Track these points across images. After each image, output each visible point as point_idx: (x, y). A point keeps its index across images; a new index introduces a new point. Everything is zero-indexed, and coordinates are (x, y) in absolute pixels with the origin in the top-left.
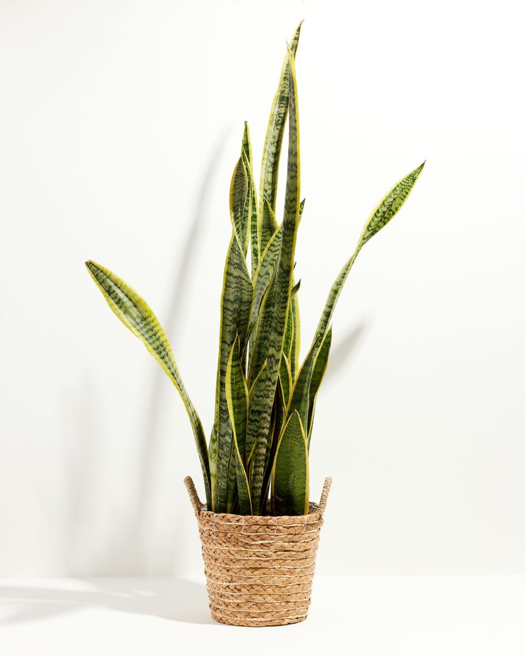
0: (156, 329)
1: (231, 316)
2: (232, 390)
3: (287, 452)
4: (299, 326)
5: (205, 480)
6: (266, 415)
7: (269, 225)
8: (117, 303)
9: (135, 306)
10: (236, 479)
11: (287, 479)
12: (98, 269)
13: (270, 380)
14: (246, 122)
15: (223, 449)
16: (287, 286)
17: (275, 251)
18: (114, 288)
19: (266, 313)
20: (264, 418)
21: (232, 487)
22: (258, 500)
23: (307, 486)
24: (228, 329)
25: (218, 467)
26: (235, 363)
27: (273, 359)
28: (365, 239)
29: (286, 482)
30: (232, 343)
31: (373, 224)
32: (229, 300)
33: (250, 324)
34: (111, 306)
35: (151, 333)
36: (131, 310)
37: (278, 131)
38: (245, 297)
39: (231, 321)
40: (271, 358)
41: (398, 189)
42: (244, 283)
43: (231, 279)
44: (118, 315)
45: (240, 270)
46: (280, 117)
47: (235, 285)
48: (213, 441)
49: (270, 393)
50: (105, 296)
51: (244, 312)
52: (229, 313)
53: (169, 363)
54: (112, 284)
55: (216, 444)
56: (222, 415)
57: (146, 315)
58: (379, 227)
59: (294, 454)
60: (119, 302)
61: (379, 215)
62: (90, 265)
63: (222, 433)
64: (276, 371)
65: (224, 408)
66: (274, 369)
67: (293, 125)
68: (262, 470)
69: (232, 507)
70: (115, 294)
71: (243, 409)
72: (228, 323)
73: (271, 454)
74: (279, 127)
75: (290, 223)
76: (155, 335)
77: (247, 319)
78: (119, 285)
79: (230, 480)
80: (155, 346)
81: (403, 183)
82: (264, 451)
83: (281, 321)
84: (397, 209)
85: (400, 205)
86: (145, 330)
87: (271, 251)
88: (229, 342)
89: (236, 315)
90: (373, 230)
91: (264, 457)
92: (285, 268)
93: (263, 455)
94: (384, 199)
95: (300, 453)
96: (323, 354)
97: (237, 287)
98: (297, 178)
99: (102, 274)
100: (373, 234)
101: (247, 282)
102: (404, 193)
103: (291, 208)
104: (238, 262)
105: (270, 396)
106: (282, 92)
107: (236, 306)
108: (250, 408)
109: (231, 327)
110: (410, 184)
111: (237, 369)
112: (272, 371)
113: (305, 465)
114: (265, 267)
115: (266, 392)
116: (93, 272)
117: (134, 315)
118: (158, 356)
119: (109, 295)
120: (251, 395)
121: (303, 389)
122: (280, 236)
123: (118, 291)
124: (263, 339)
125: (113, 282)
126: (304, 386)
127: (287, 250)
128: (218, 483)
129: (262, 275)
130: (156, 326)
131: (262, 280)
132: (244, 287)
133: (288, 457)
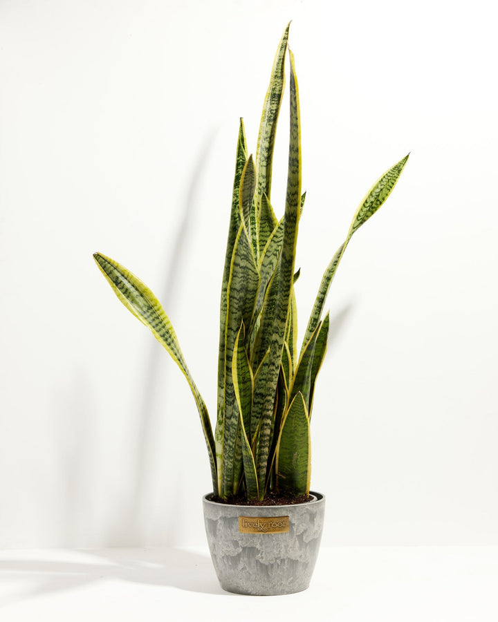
0: (162, 317)
1: (237, 304)
2: (238, 375)
3: (291, 432)
4: (296, 312)
5: (211, 460)
6: (270, 398)
7: (267, 216)
8: (124, 293)
9: (142, 295)
10: (242, 459)
11: (291, 458)
12: (106, 261)
13: (274, 364)
14: (241, 118)
15: (229, 431)
16: (290, 275)
17: (278, 242)
18: (121, 279)
19: (270, 300)
20: (268, 401)
21: (238, 467)
22: (263, 479)
23: (309, 464)
24: (234, 316)
25: (224, 448)
26: (241, 349)
27: (276, 344)
28: (355, 228)
29: (289, 461)
30: (238, 329)
31: (362, 214)
32: (235, 289)
33: (254, 311)
34: (118, 296)
35: (157, 321)
36: (137, 300)
37: (270, 127)
38: (251, 286)
39: (237, 309)
40: (274, 344)
41: (384, 180)
42: (250, 272)
43: (238, 269)
44: (126, 305)
45: (247, 260)
46: (272, 113)
47: (241, 275)
48: (220, 423)
49: (274, 377)
50: (113, 286)
51: (250, 300)
52: (236, 301)
53: (175, 349)
54: (119, 275)
55: (223, 425)
56: (228, 399)
57: (152, 303)
58: (367, 216)
59: (297, 434)
60: (126, 292)
61: (367, 205)
62: (97, 257)
63: (228, 415)
64: (280, 356)
65: (230, 392)
66: (278, 354)
67: (294, 123)
68: (266, 450)
69: (238, 485)
70: (122, 285)
71: (248, 393)
72: (234, 310)
73: (274, 435)
74: (271, 123)
75: (292, 215)
76: (161, 323)
77: (252, 307)
78: (126, 276)
79: (237, 460)
80: (162, 333)
81: (389, 174)
82: (268, 432)
83: (284, 308)
84: (384, 199)
85: (387, 195)
86: (151, 318)
87: (274, 242)
88: (235, 329)
89: (242, 303)
90: (361, 220)
91: (268, 438)
92: (288, 258)
93: (268, 435)
94: (371, 190)
95: (304, 432)
96: (322, 339)
97: (244, 277)
98: (298, 172)
99: (109, 265)
100: (361, 223)
101: (253, 272)
102: (390, 184)
103: (292, 201)
104: (245, 253)
105: (274, 380)
106: (274, 89)
107: (242, 294)
108: (254, 391)
109: (237, 315)
110: (395, 175)
111: (243, 355)
112: (275, 356)
113: (308, 444)
114: (269, 257)
115: (270, 376)
116: (101, 264)
117: (141, 304)
118: (165, 343)
119: (117, 285)
120: (256, 378)
121: (305, 372)
122: (283, 227)
123: (125, 281)
124: (266, 325)
125: (120, 273)
126: (306, 369)
127: (289, 241)
128: (224, 463)
129: (266, 265)
130: (161, 314)
131: (266, 270)
132: (250, 277)
133: (292, 437)
